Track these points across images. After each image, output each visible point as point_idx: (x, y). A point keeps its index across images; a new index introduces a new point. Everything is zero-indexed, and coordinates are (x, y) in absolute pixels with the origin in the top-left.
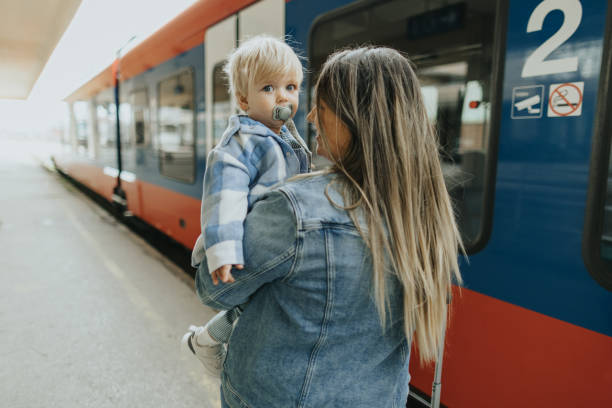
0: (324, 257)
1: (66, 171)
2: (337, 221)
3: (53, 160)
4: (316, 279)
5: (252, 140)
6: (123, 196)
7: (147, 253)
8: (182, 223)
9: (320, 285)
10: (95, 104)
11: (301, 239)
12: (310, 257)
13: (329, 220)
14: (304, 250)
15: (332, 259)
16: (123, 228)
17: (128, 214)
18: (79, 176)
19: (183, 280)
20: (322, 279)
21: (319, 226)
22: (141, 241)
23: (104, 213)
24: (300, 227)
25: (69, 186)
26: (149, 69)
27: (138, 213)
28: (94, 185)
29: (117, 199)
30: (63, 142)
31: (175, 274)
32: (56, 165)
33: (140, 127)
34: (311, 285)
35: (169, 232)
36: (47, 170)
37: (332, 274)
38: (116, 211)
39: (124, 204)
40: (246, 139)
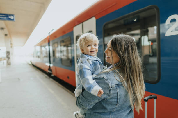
0: (117, 93)
1: (34, 64)
2: (119, 84)
3: (31, 62)
4: (114, 99)
5: (92, 62)
6: (51, 71)
7: (59, 86)
8: (68, 77)
9: (115, 100)
10: (41, 47)
11: (111, 90)
12: (113, 94)
13: (117, 84)
14: (112, 92)
15: (119, 93)
16: (51, 79)
17: (53, 75)
18: (38, 66)
19: (70, 93)
20: (116, 99)
21: (115, 86)
22: (57, 83)
23: (46, 75)
24: (110, 87)
25: (36, 68)
26: (55, 37)
27: (55, 75)
28: (43, 68)
29: (49, 71)
30: (34, 57)
31: (67, 91)
32: (32, 63)
33: (54, 52)
34: (113, 100)
35: (64, 80)
36: (29, 64)
37: (119, 97)
38: (49, 75)
39: (51, 73)
40: (91, 61)
